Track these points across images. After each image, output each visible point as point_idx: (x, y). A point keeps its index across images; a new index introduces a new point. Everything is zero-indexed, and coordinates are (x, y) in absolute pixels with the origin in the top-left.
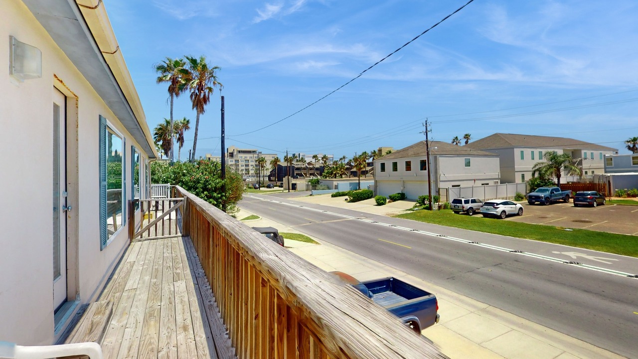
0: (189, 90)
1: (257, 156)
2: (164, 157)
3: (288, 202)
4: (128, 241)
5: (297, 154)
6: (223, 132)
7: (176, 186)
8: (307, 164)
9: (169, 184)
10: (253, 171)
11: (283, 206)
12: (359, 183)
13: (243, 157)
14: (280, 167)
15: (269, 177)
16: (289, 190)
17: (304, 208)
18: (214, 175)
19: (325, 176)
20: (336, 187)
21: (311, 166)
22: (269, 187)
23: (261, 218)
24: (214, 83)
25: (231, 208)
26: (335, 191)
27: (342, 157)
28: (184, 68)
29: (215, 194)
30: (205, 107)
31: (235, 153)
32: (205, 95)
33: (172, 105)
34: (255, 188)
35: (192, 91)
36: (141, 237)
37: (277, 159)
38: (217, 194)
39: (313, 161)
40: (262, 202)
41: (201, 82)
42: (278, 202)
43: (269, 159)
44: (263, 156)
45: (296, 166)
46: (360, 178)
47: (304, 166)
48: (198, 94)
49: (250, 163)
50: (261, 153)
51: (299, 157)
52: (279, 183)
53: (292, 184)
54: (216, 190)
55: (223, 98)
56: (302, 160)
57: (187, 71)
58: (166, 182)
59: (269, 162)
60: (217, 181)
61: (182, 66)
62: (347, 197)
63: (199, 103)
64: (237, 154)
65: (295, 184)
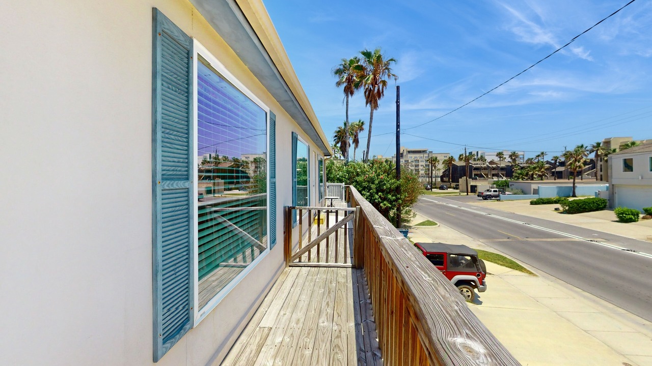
0: (363, 87)
1: (427, 155)
2: (342, 158)
3: (470, 207)
4: (282, 264)
5: (474, 152)
6: (398, 126)
7: (350, 186)
8: (488, 164)
9: (344, 183)
10: (424, 171)
11: (464, 212)
12: (574, 187)
13: (413, 158)
14: (455, 167)
15: (442, 177)
16: (467, 192)
17: (492, 216)
18: (388, 175)
19: (516, 177)
20: (536, 192)
21: (494, 166)
22: (442, 188)
23: (438, 224)
24: (389, 76)
25: (406, 213)
26: (535, 198)
27: (539, 153)
28: (359, 64)
29: (390, 196)
30: (379, 102)
31: (405, 154)
32: (379, 90)
33: (347, 105)
34: (427, 189)
35: (367, 86)
36: (300, 261)
37: (452, 159)
38: (392, 196)
39: (496, 159)
40: (437, 205)
41: (375, 77)
42: (456, 206)
43: (441, 158)
44: (434, 156)
45: (475, 166)
46: (576, 181)
47: (485, 165)
48: (372, 89)
49: (420, 164)
50: (432, 152)
51: (477, 155)
52: (453, 185)
53: (471, 186)
54: (390, 191)
55: (398, 88)
56: (482, 159)
57: (362, 66)
58: (341, 181)
59: (442, 162)
60: (393, 181)
61: (357, 63)
62: (558, 206)
63: (373, 98)
64: (407, 154)
65: (476, 186)
